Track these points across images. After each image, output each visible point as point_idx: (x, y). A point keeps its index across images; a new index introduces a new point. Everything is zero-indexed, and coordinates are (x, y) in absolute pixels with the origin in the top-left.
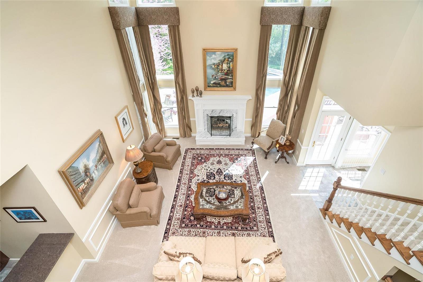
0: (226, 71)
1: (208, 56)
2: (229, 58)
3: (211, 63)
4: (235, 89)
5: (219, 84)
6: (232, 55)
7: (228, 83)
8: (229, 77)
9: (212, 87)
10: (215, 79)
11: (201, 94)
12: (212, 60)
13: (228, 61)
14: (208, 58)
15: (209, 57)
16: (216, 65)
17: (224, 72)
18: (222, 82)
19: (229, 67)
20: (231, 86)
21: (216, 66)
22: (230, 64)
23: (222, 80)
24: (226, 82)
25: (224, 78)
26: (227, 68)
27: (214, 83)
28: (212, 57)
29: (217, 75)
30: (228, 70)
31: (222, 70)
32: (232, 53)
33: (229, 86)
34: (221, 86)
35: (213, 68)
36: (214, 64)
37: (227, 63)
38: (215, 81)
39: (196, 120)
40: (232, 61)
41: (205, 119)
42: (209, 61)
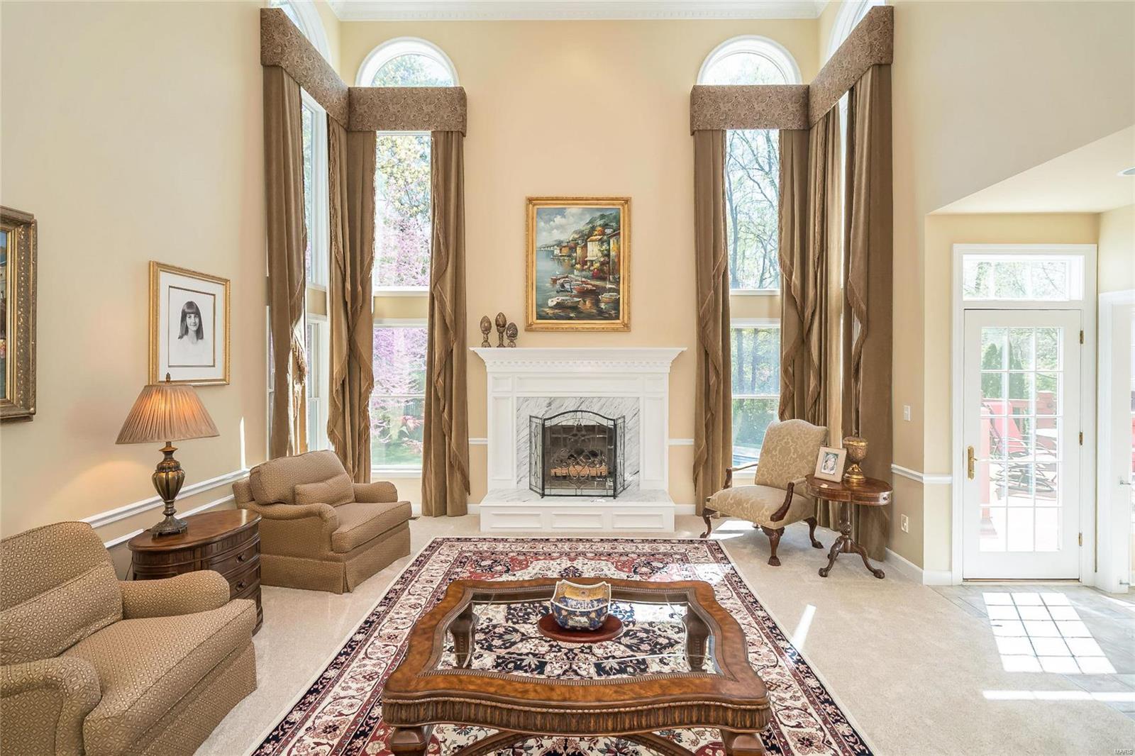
0: (598, 265)
1: (541, 218)
2: (605, 226)
3: (551, 241)
4: (627, 327)
5: (574, 308)
6: (615, 217)
7: (603, 306)
8: (609, 286)
9: (551, 318)
10: (563, 290)
11: (513, 335)
12: (555, 231)
13: (603, 234)
14: (542, 224)
15: (546, 222)
16: (564, 247)
17: (592, 268)
18: (585, 302)
19: (606, 252)
20: (614, 315)
21: (565, 251)
22: (609, 244)
23: (584, 293)
24: (597, 302)
25: (589, 287)
26: (600, 254)
27: (558, 303)
28: (554, 221)
29: (567, 277)
30: (602, 264)
31: (585, 263)
32: (614, 212)
33: (607, 315)
34: (581, 315)
35: (557, 255)
36: (559, 244)
37: (600, 239)
38: (561, 298)
39: (490, 441)
40: (616, 234)
41: (521, 436)
42: (544, 234)
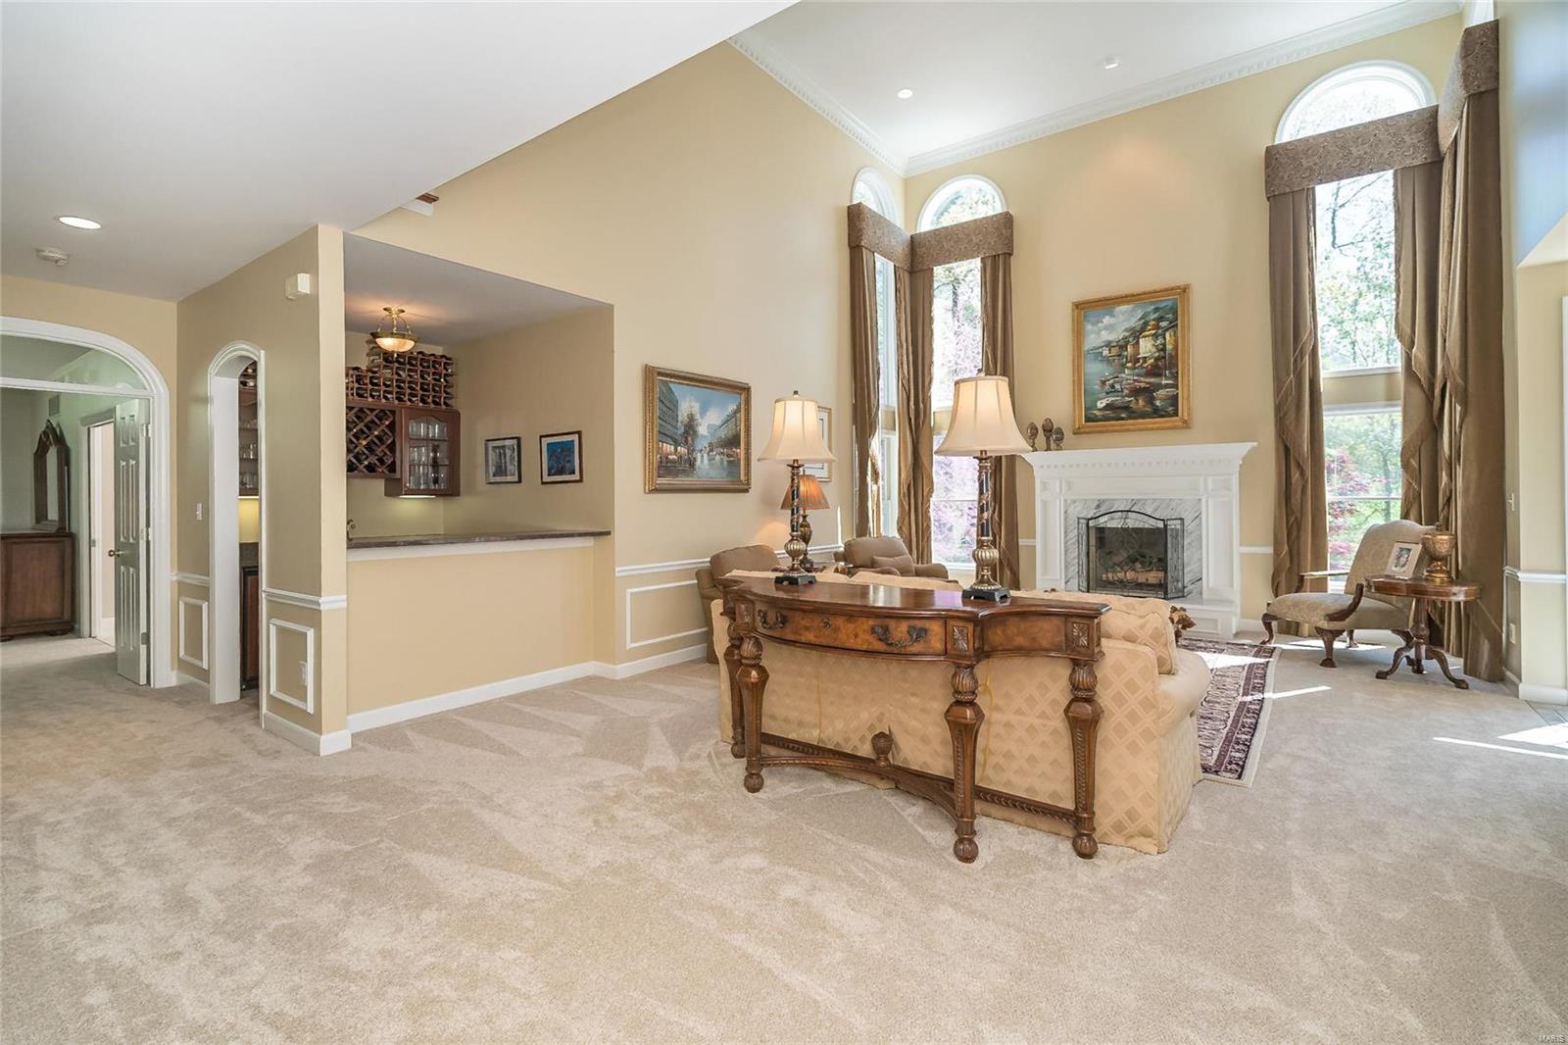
0: (1152, 360)
1: (1088, 321)
2: (1161, 319)
3: (1098, 342)
4: (1186, 425)
5: (1126, 408)
6: (1172, 308)
7: (1158, 403)
8: (1164, 382)
9: (1101, 420)
10: (1113, 391)
11: (1060, 439)
12: (1103, 332)
13: (1157, 327)
14: (1089, 327)
15: (1093, 325)
16: (1114, 347)
17: (1145, 365)
18: (1138, 400)
19: (1161, 347)
21: (1115, 351)
22: (1164, 338)
23: (1136, 392)
24: (1151, 400)
25: (1143, 385)
26: (1154, 350)
27: (1107, 405)
28: (1102, 322)
29: (1117, 377)
30: (1157, 359)
31: (1138, 360)
32: (1170, 303)
33: (1163, 413)
34: (1133, 414)
35: (1106, 356)
36: (1108, 345)
37: (1154, 335)
38: (1111, 399)
39: (1038, 543)
40: (1173, 326)
41: (1070, 536)
42: (1093, 336)
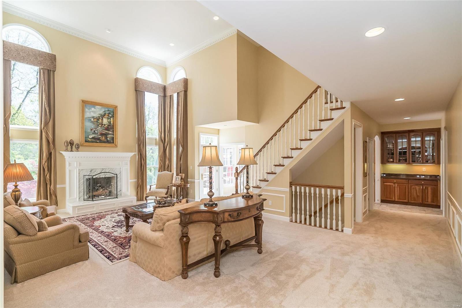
1: (87, 108)
2: (109, 113)
3: (90, 116)
4: (116, 146)
5: (99, 139)
6: (113, 111)
7: (108, 139)
8: (110, 133)
9: (90, 142)
11: (78, 148)
12: (92, 113)
13: (108, 116)
14: (87, 110)
15: (88, 110)
16: (95, 118)
17: (105, 126)
18: (102, 137)
19: (109, 122)
20: (112, 142)
21: (95, 120)
22: (110, 120)
23: (102, 134)
24: (106, 138)
25: (104, 133)
26: (107, 122)
27: (93, 137)
28: (91, 109)
29: (96, 129)
30: (108, 125)
31: (102, 125)
32: (112, 109)
33: (109, 142)
34: (101, 142)
35: (93, 121)
36: (93, 117)
37: (108, 118)
38: (94, 135)
39: (67, 186)
40: (113, 116)
41: (80, 182)
42: (88, 113)
